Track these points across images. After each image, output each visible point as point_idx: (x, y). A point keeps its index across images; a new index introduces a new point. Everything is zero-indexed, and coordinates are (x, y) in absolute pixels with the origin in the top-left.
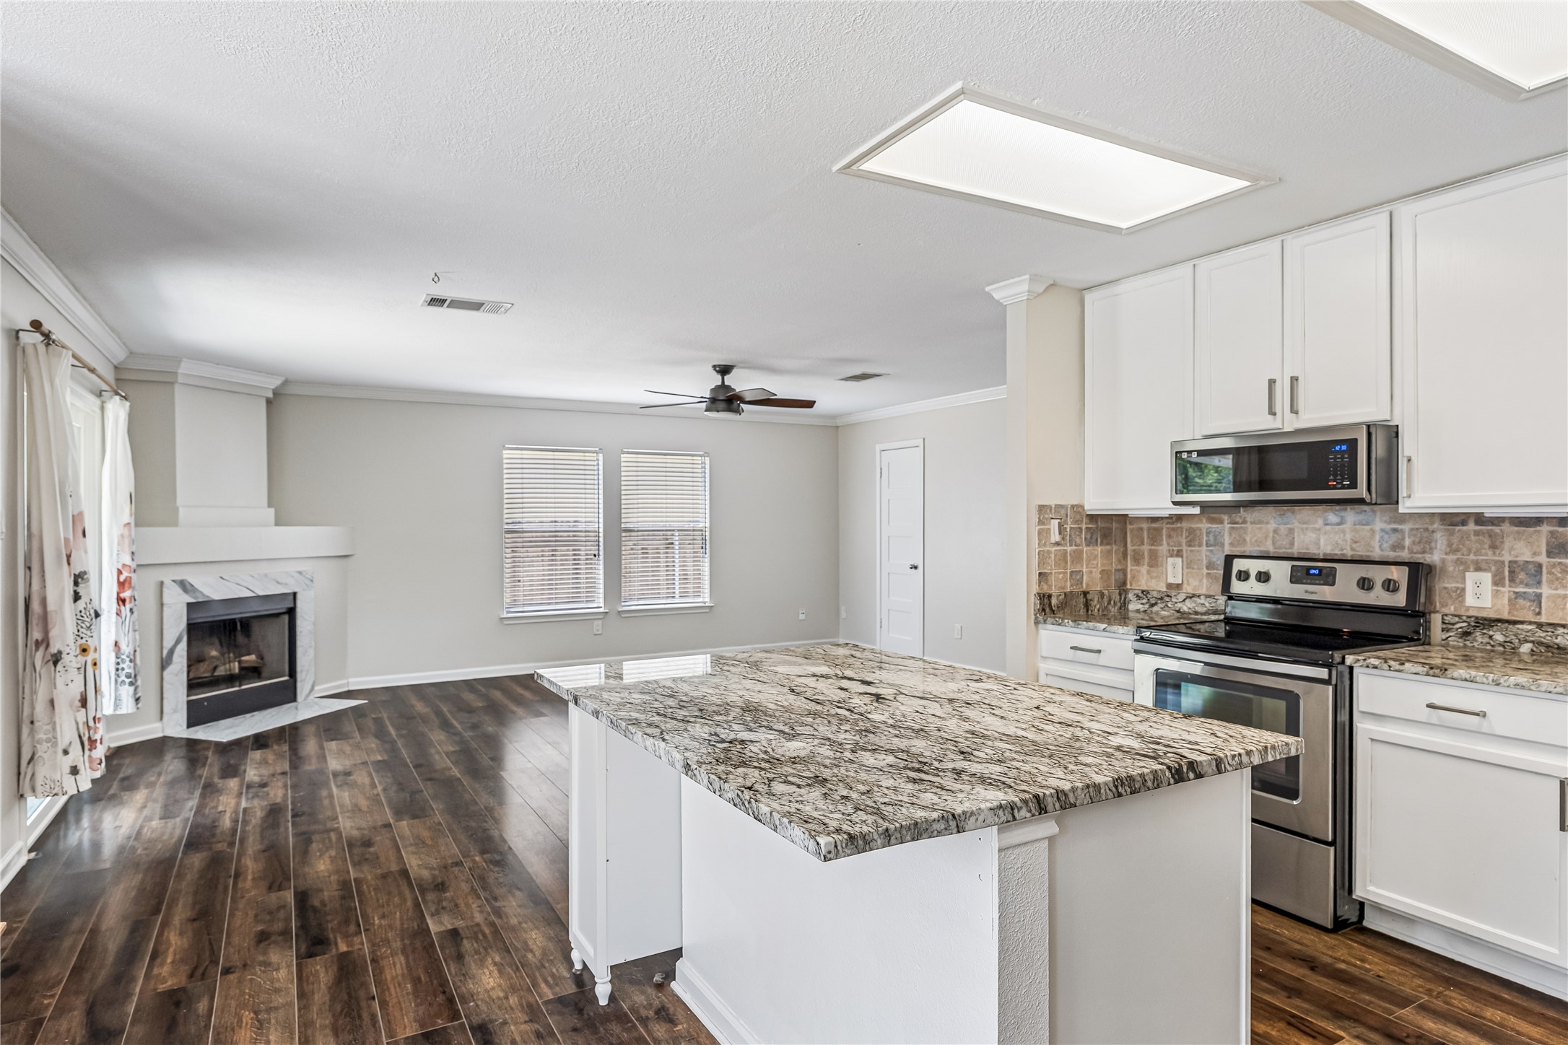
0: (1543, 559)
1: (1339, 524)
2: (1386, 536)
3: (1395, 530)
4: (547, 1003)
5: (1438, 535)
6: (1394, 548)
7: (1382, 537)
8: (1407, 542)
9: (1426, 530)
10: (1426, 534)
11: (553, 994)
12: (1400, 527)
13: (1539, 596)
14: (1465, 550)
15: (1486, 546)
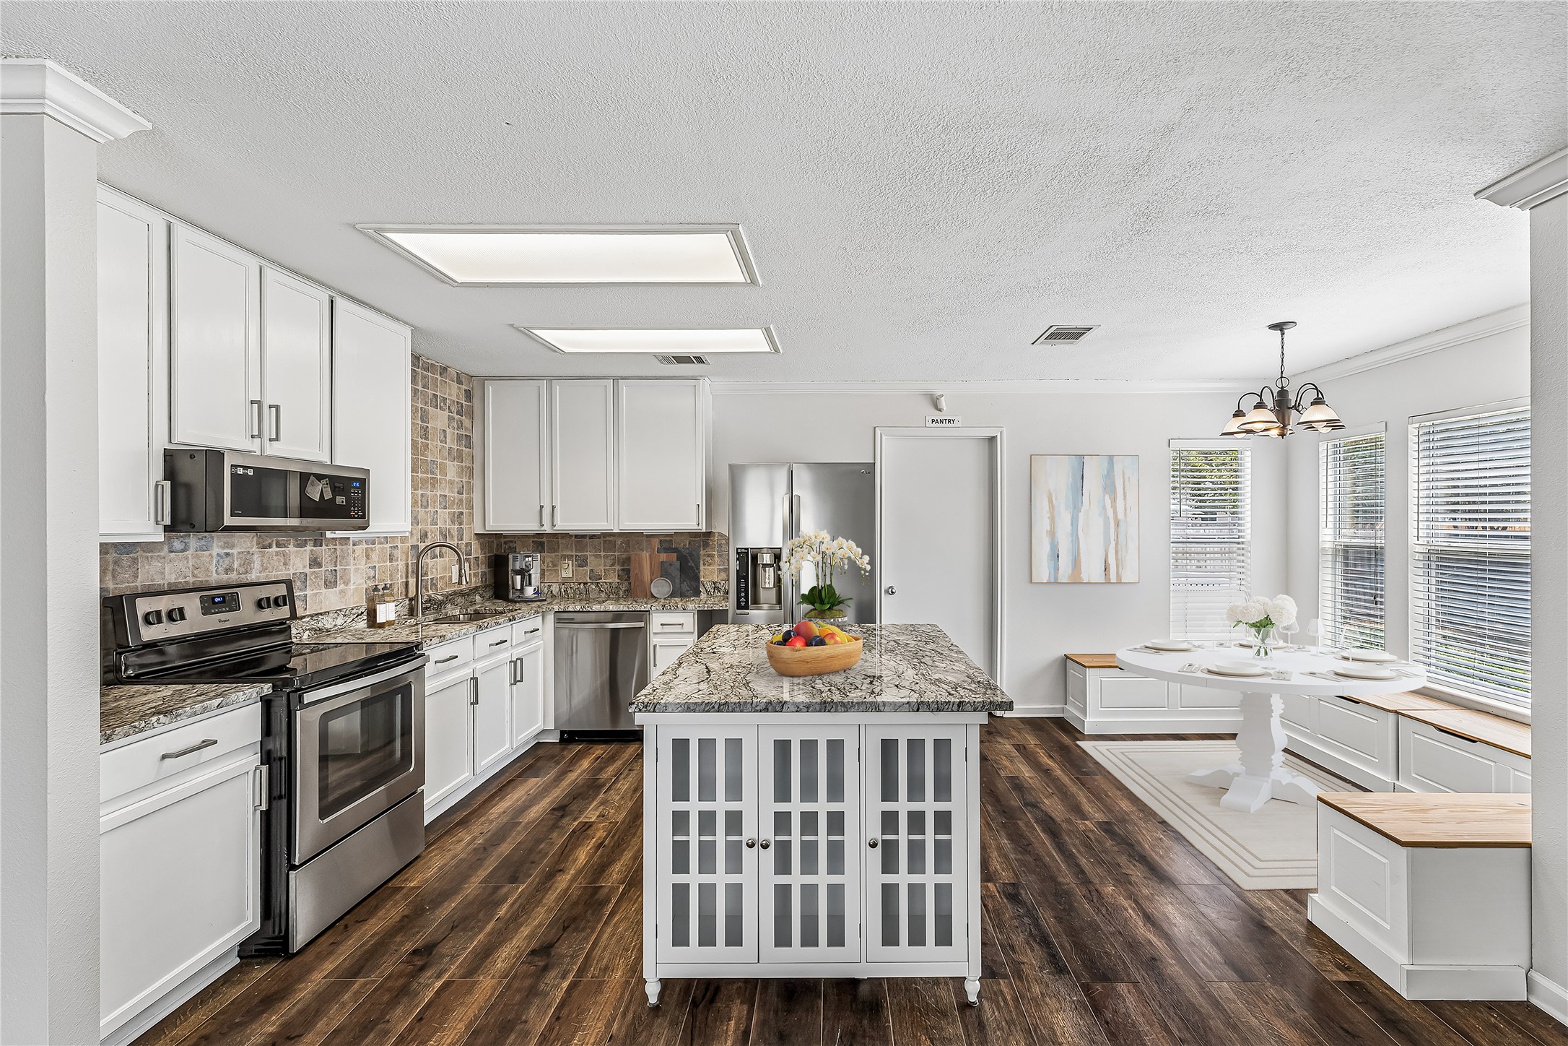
0: (307, 570)
1: (183, 551)
2: (221, 560)
3: (227, 554)
4: (1005, 977)
5: (255, 557)
6: (227, 571)
7: (218, 561)
8: (236, 565)
9: (249, 553)
10: (248, 557)
11: (1000, 984)
12: (231, 551)
13: (306, 596)
14: (270, 569)
15: (282, 564)
